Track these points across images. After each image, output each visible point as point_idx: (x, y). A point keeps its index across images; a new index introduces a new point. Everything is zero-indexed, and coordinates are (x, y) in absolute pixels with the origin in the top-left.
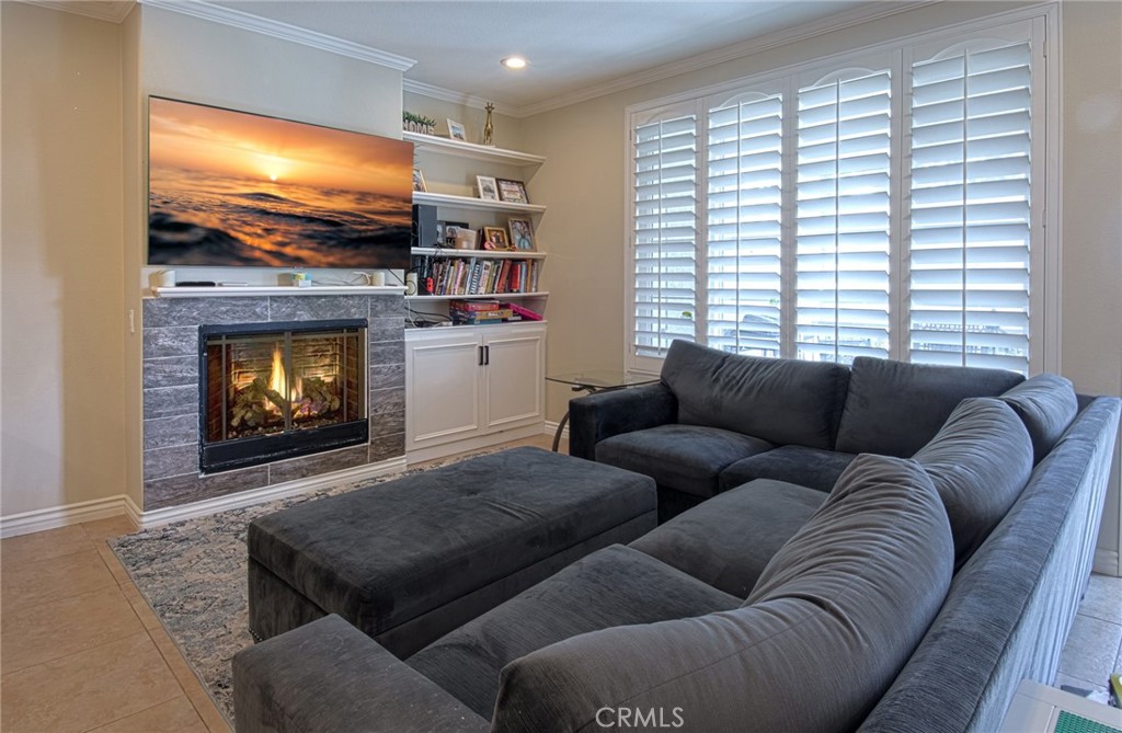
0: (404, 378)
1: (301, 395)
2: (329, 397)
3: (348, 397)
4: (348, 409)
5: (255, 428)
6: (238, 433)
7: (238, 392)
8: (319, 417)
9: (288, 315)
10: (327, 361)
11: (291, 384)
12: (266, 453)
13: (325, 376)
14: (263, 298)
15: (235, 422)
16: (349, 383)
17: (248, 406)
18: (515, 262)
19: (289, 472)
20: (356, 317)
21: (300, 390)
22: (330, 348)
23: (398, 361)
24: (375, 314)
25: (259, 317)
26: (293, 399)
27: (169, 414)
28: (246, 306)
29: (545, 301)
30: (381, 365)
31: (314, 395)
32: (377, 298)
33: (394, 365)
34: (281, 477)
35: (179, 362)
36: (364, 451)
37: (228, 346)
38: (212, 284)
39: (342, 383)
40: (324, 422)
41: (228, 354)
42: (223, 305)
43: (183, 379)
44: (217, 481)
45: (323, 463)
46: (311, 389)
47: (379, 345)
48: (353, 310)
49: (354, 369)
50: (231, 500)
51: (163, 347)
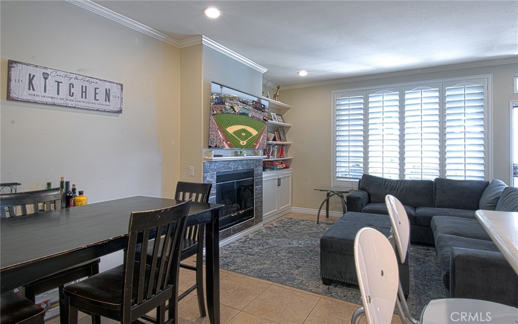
0: (262, 192)
9: (237, 168)
12: (231, 223)
14: (231, 161)
18: (283, 145)
20: (252, 168)
23: (261, 185)
24: (256, 167)
25: (230, 168)
28: (227, 164)
29: (291, 161)
30: (258, 187)
32: (257, 160)
34: (234, 232)
36: (253, 221)
38: (221, 156)
42: (222, 164)
43: (212, 194)
47: (257, 179)
50: (223, 242)
51: (208, 181)
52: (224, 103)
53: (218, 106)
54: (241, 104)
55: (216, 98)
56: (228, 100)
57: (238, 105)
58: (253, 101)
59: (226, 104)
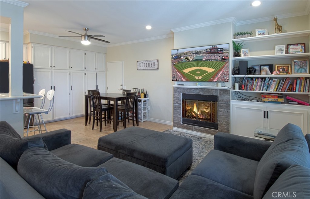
1: (200, 113)
2: (207, 116)
3: (212, 117)
4: (212, 119)
5: (191, 117)
6: (187, 117)
7: (187, 110)
8: (205, 119)
9: (198, 93)
10: (207, 108)
11: (198, 111)
13: (206, 111)
14: (193, 88)
15: (187, 115)
16: (212, 114)
17: (189, 113)
19: (197, 130)
20: (215, 95)
21: (200, 112)
22: (207, 105)
23: (227, 109)
24: (220, 95)
25: (192, 92)
26: (199, 113)
27: (177, 110)
28: (190, 90)
30: (222, 109)
31: (203, 114)
32: (221, 90)
33: (226, 110)
34: (196, 130)
35: (178, 100)
37: (186, 101)
38: (183, 85)
39: (211, 113)
40: (206, 121)
41: (185, 102)
42: (185, 89)
43: (179, 103)
44: (184, 126)
45: (205, 131)
46: (203, 113)
47: (221, 103)
48: (214, 93)
49: (214, 111)
51: (176, 97)
52: (180, 58)
53: (176, 60)
54: (194, 54)
55: (175, 56)
56: (183, 55)
57: (192, 56)
58: (207, 49)
59: (181, 57)
